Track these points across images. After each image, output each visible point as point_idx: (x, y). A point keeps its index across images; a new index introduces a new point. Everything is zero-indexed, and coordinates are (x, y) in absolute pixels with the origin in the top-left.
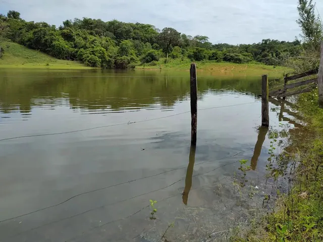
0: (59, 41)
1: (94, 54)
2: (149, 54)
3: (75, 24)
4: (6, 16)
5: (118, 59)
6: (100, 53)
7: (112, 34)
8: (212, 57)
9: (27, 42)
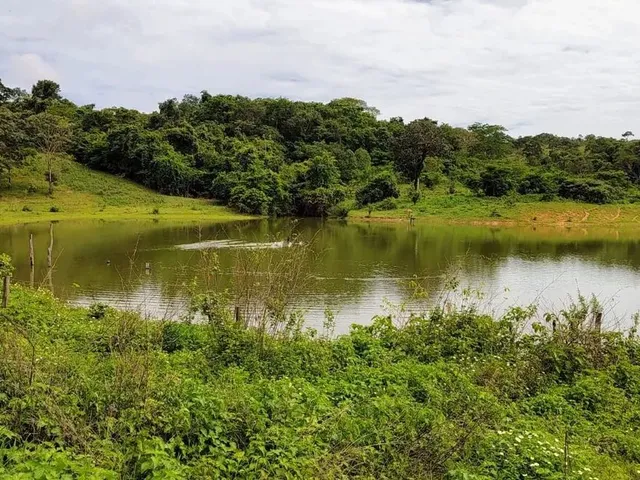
0: (167, 154)
1: (255, 186)
2: (377, 181)
3: (183, 106)
4: (29, 91)
5: (307, 195)
6: (268, 183)
7: (273, 131)
8: (530, 187)
9: (91, 155)
